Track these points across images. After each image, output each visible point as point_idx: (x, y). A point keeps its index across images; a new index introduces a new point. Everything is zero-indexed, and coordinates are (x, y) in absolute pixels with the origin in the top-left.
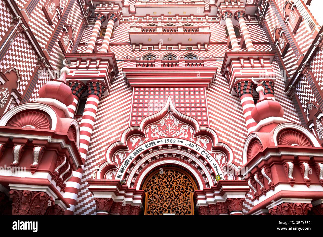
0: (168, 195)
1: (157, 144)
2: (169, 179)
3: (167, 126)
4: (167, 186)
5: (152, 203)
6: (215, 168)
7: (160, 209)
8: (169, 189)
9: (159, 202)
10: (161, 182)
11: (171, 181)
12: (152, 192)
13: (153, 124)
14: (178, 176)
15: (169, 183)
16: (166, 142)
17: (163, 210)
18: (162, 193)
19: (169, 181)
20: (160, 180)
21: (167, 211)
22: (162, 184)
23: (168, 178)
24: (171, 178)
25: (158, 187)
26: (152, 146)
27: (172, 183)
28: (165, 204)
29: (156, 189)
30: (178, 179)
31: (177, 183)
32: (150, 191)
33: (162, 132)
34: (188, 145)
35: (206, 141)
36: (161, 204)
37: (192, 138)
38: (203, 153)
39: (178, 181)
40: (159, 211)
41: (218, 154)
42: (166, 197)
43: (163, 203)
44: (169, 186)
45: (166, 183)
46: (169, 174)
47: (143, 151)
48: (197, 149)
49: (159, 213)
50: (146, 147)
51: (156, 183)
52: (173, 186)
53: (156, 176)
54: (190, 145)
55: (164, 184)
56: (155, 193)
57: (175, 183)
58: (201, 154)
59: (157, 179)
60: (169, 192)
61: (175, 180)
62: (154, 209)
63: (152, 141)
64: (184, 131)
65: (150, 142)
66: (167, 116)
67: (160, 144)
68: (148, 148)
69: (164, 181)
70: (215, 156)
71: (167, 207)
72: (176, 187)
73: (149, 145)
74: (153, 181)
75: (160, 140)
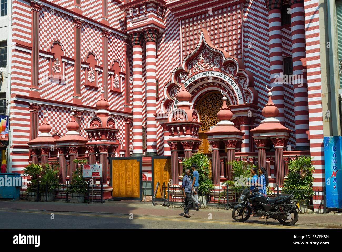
0: (213, 113)
1: (197, 78)
2: (214, 101)
3: (204, 60)
4: (212, 106)
5: (203, 119)
6: (237, 92)
7: (208, 123)
8: (214, 108)
9: (207, 119)
10: (208, 104)
11: (215, 102)
12: (203, 112)
13: (194, 60)
14: (219, 98)
15: (214, 104)
16: (202, 76)
17: (210, 123)
18: (209, 112)
19: (214, 102)
20: (208, 102)
21: (213, 124)
22: (209, 105)
23: (212, 100)
24: (215, 100)
25: (206, 107)
26: (193, 81)
27: (216, 104)
28: (211, 119)
29: (205, 109)
30: (220, 100)
31: (219, 103)
32: (202, 111)
33: (201, 66)
34: (218, 75)
35: (233, 68)
36: (209, 119)
37: (223, 68)
38: (229, 81)
39: (220, 101)
40: (208, 124)
41: (241, 79)
42: (212, 114)
43: (210, 119)
44: (214, 107)
45: (212, 104)
46: (214, 97)
47: (187, 86)
48: (224, 78)
49: (208, 126)
50: (190, 82)
51: (204, 105)
52: (216, 106)
53: (205, 100)
54: (219, 75)
55: (210, 105)
56: (205, 112)
57: (218, 104)
58: (227, 81)
59: (205, 102)
60: (214, 111)
61: (217, 101)
62: (205, 124)
63: (193, 77)
64: (217, 62)
65: (192, 77)
66: (204, 50)
67: (199, 77)
68: (191, 82)
69: (210, 103)
70: (240, 81)
71: (212, 122)
72: (218, 106)
73: (191, 80)
74: (203, 104)
75: (198, 75)
